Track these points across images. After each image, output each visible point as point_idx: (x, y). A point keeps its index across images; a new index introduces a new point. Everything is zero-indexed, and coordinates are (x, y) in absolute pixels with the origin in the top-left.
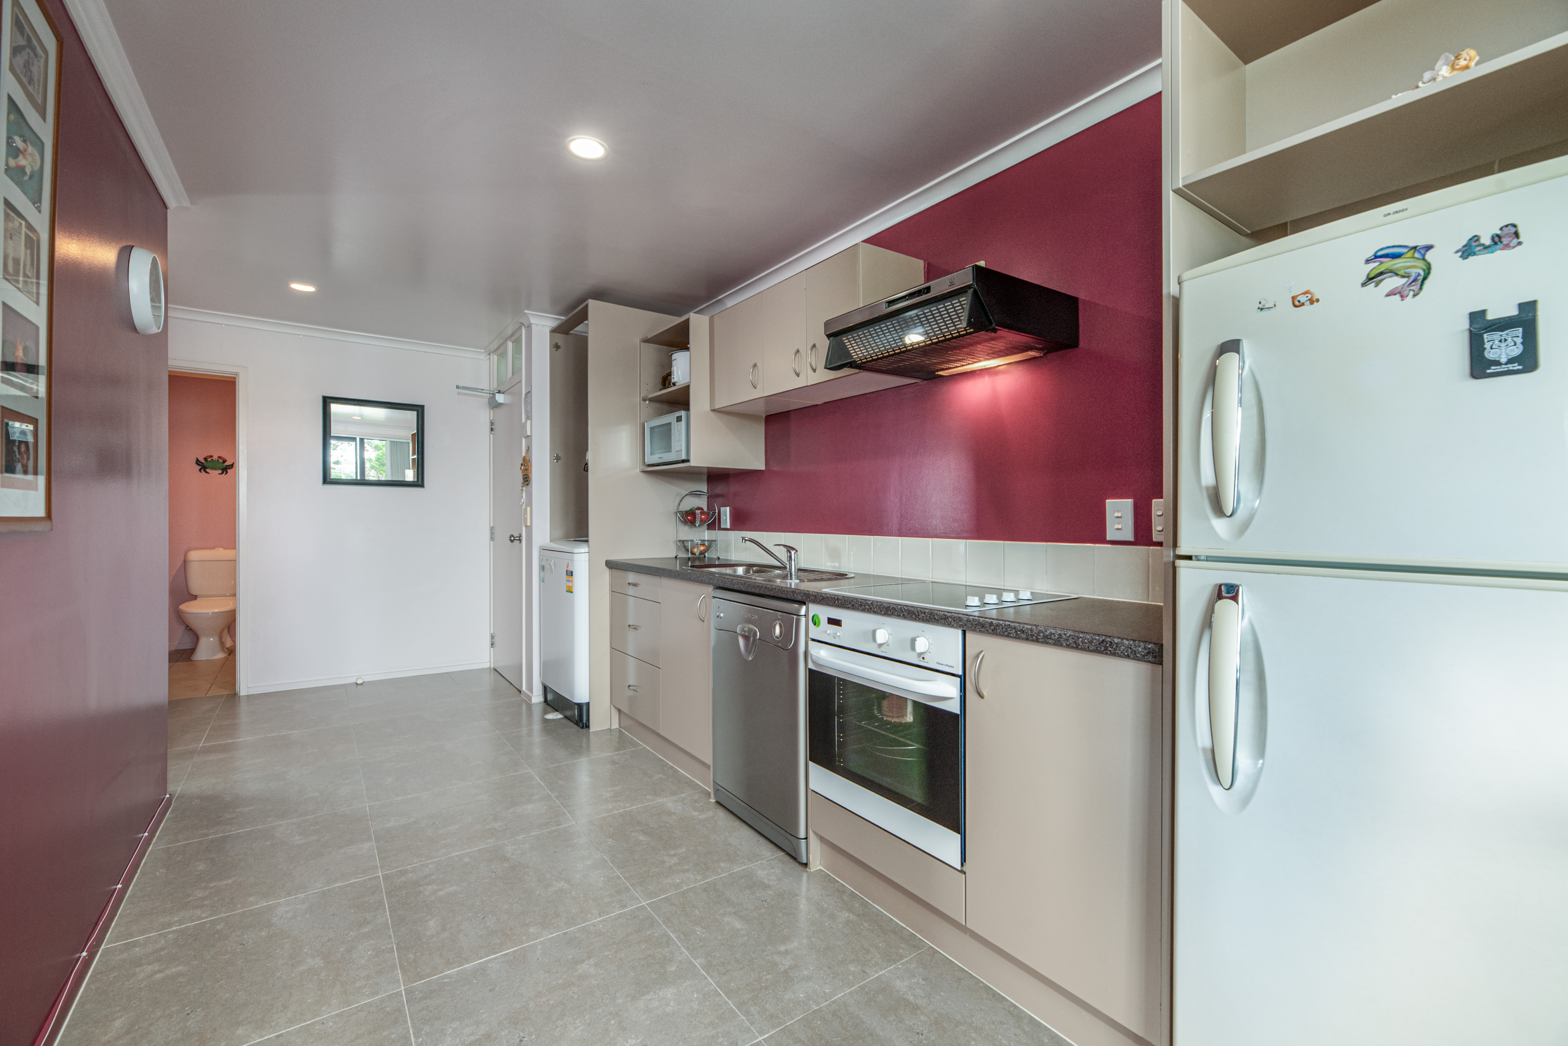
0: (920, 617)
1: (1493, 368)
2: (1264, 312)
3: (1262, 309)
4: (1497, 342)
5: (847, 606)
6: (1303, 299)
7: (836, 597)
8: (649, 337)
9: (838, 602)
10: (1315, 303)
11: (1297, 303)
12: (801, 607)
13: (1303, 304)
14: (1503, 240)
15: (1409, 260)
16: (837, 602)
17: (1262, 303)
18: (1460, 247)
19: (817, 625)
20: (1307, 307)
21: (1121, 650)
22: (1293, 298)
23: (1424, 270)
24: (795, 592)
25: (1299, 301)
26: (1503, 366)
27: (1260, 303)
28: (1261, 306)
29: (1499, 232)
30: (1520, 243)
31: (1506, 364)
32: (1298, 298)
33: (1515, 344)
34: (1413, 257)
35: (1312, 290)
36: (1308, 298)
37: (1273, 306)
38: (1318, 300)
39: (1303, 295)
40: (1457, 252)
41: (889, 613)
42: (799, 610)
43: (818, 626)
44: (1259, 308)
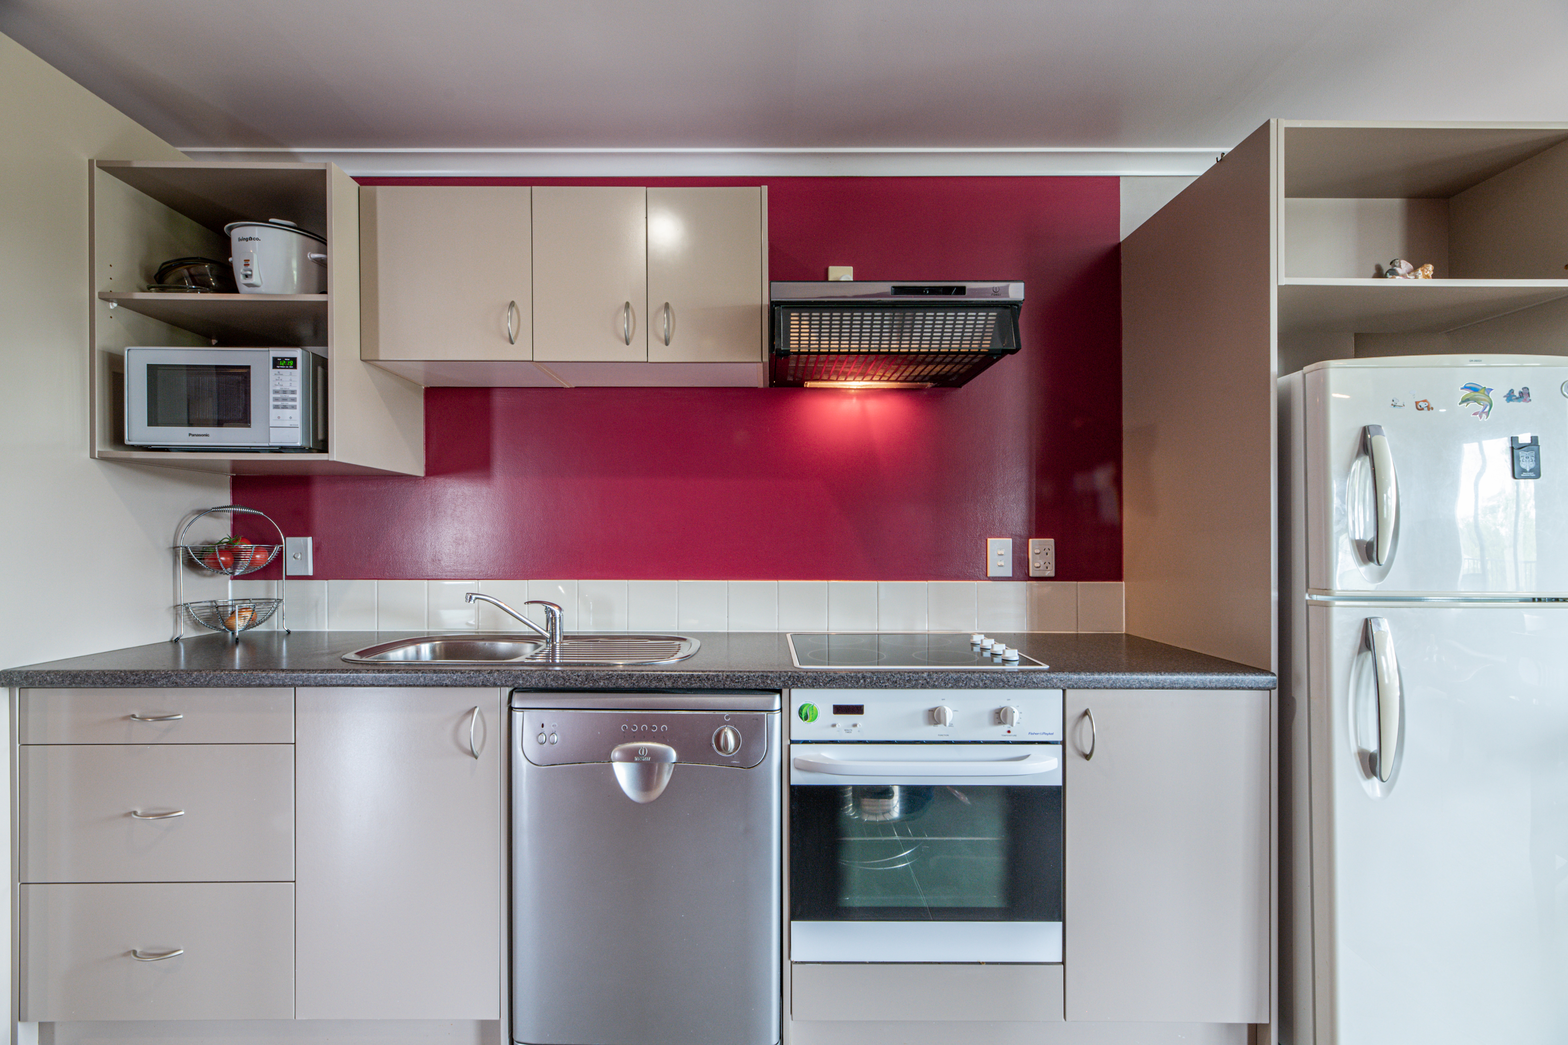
0: (1010, 684)
1: (1524, 473)
2: (1396, 409)
3: (1394, 406)
4: (1525, 458)
5: (884, 685)
6: (1423, 405)
7: (860, 675)
8: (136, 165)
9: (865, 681)
10: (1431, 410)
11: (1419, 407)
12: (774, 697)
13: (1423, 409)
14: (1524, 396)
15: (1482, 394)
16: (862, 681)
17: (1395, 401)
18: (1505, 394)
19: (810, 718)
20: (1425, 411)
21: (1246, 683)
22: (1417, 403)
23: (1489, 402)
24: (767, 677)
25: (1420, 406)
26: (1528, 473)
27: (1393, 401)
28: (1393, 403)
29: (1522, 391)
30: (1530, 400)
31: (1529, 472)
32: (1420, 404)
33: (1532, 461)
34: (1484, 394)
35: (1428, 400)
36: (1426, 406)
37: (1402, 405)
38: (1432, 409)
39: (1422, 402)
40: (1505, 397)
41: (961, 684)
42: (772, 703)
43: (814, 719)
44: (1392, 405)
